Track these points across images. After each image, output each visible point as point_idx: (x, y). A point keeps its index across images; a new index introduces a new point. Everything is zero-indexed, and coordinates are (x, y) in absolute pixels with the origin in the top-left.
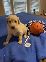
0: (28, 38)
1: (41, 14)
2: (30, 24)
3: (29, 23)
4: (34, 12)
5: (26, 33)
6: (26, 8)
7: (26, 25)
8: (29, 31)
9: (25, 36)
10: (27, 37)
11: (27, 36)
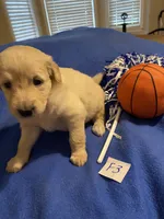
0: (112, 133)
1: (153, 32)
2: (116, 70)
3: (111, 67)
4: (124, 25)
5: (103, 112)
6: (90, 13)
7: (99, 77)
8: (113, 103)
9: (99, 128)
10: (107, 132)
11: (108, 125)
